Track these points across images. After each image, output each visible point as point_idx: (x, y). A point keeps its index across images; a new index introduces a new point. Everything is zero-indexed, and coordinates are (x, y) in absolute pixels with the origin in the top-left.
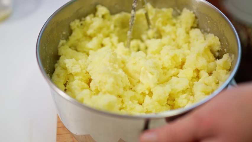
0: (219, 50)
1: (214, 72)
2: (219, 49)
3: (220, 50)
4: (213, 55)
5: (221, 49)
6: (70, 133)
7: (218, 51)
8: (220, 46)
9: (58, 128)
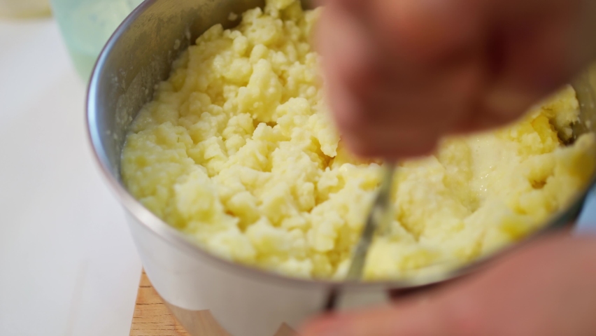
0: (574, 124)
1: (550, 180)
2: (574, 121)
3: (577, 122)
4: (555, 134)
5: (578, 119)
6: (163, 302)
7: (571, 125)
8: (577, 113)
9: (141, 287)
